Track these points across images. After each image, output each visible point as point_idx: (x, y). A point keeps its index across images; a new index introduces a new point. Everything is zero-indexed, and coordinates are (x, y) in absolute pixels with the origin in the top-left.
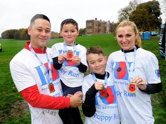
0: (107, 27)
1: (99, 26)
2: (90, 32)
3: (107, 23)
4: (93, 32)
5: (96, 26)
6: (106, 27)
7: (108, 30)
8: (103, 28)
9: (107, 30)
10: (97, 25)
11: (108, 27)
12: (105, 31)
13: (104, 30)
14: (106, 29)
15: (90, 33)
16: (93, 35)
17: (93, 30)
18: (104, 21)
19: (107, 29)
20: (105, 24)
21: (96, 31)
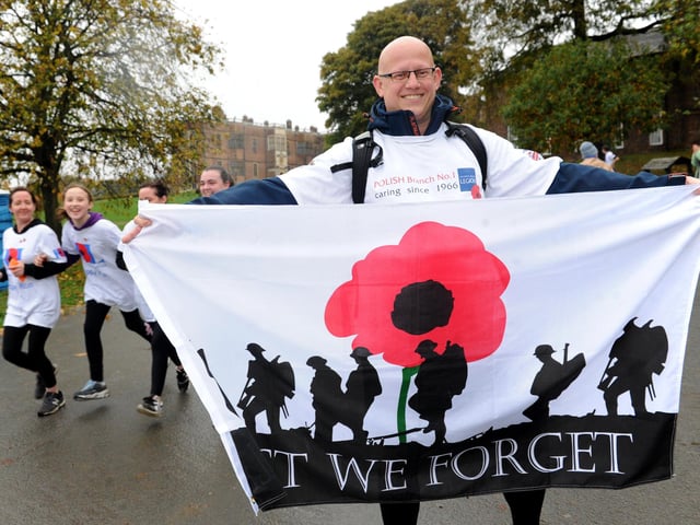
0: (277, 153)
1: (232, 148)
3: (277, 131)
6: (273, 152)
7: (286, 165)
8: (260, 156)
9: (278, 163)
10: (224, 142)
11: (285, 153)
12: (267, 168)
13: (263, 165)
14: (274, 161)
18: (266, 123)
19: (277, 159)
20: (266, 137)
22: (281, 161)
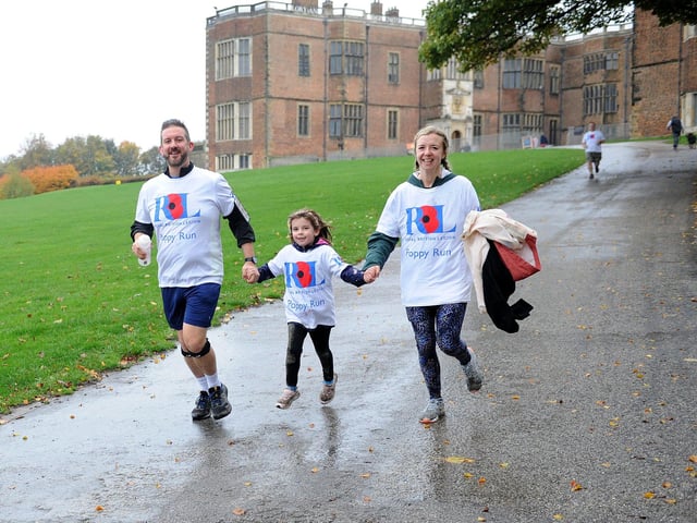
1: (335, 75)
2: (237, 137)
4: (261, 140)
5: (304, 71)
7: (467, 110)
9: (448, 109)
10: (317, 64)
11: (467, 85)
15: (236, 147)
16: (264, 165)
17: (262, 116)
19: (448, 100)
21: (304, 130)
22: (458, 104)
